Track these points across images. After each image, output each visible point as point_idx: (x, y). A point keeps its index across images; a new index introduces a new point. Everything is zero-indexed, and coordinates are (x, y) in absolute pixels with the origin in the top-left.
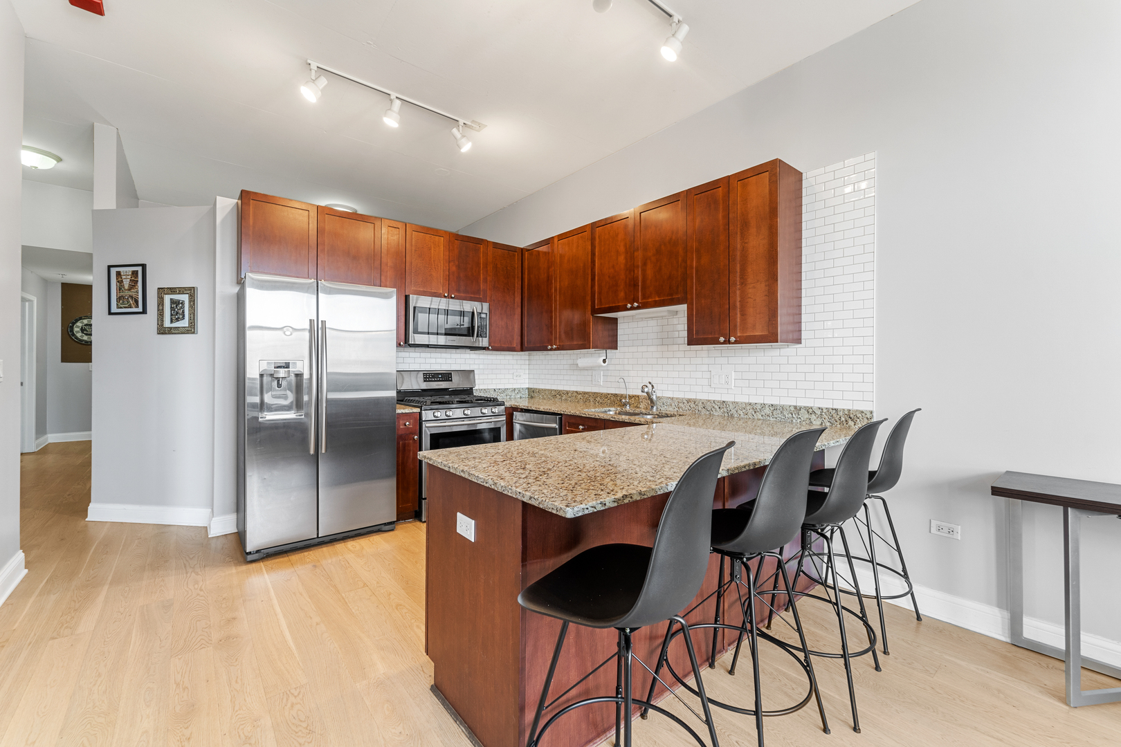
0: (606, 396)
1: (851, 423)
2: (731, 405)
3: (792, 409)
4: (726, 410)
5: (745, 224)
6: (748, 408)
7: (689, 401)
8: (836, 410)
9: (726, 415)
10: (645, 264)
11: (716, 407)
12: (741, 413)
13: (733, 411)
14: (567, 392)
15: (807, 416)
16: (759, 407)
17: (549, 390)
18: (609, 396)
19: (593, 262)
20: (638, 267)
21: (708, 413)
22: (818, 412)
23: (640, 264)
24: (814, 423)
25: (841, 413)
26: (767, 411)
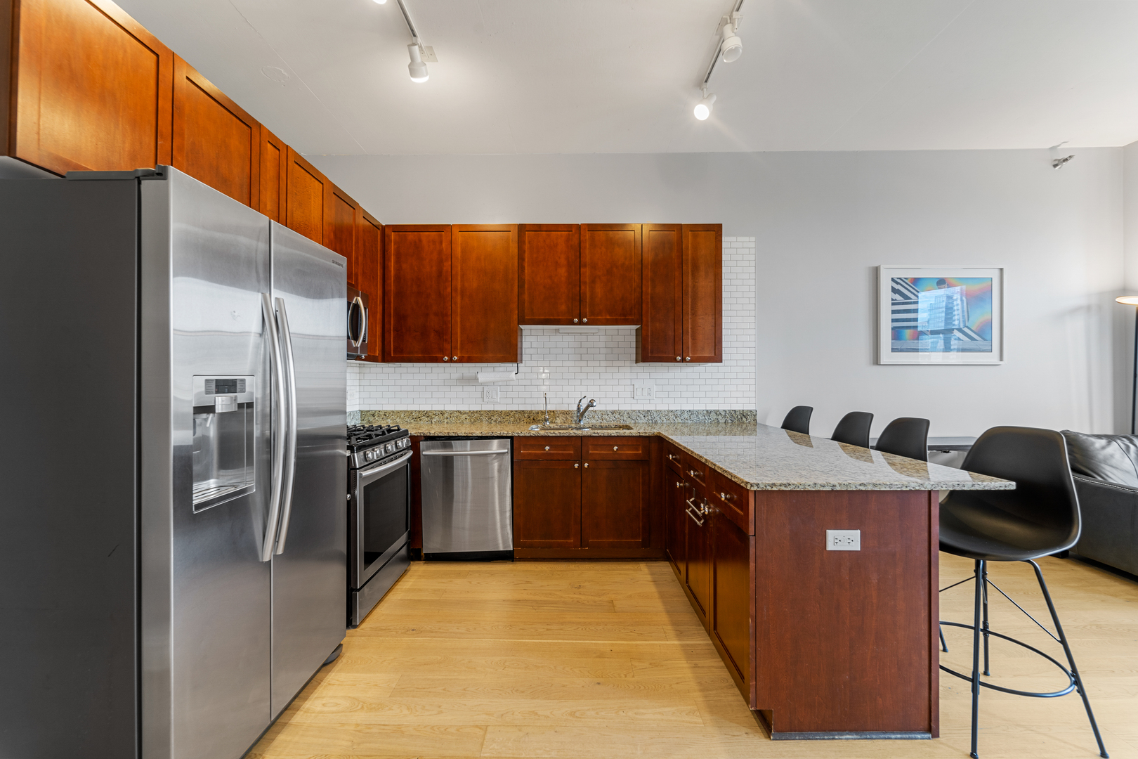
0: (508, 413)
1: (744, 419)
2: (655, 413)
3: (705, 412)
4: (650, 418)
5: (695, 267)
6: (670, 414)
7: (613, 412)
8: (735, 411)
9: (650, 422)
10: (593, 282)
11: (641, 415)
12: (664, 419)
13: (657, 418)
14: (442, 413)
15: (715, 417)
16: (679, 413)
17: (405, 412)
18: (512, 414)
19: (521, 268)
20: (585, 283)
21: (633, 421)
22: (723, 414)
23: (588, 280)
24: (720, 421)
25: (738, 413)
26: (686, 416)
